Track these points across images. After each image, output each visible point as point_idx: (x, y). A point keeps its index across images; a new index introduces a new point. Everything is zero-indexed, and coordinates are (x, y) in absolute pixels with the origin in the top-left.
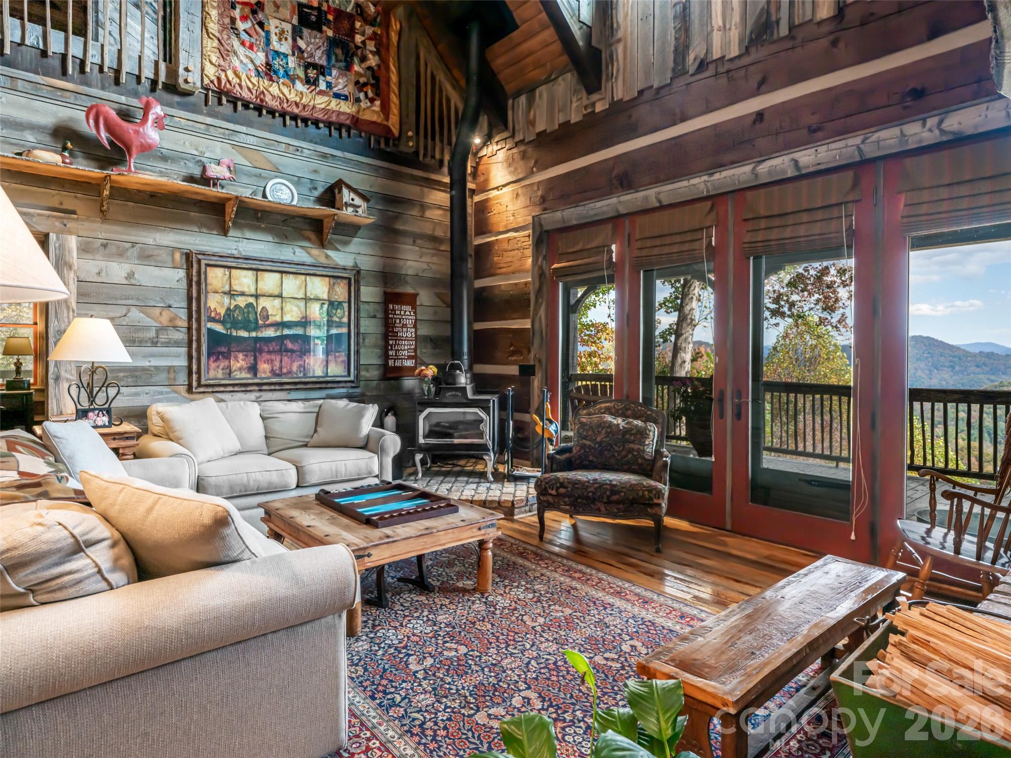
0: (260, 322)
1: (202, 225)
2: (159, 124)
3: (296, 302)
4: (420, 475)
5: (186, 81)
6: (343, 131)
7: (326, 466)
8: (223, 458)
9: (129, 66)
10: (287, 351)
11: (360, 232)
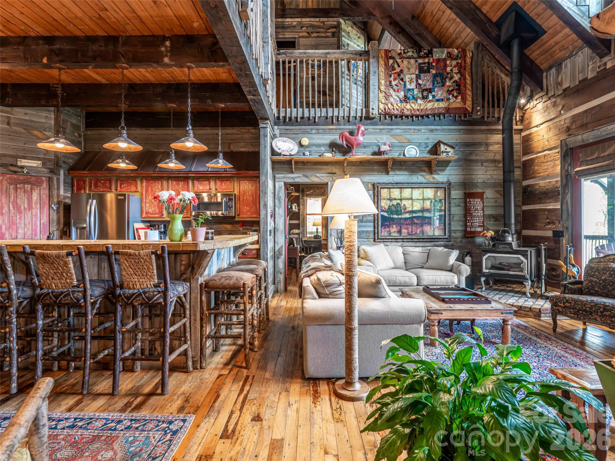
0: (403, 211)
1: (379, 171)
2: (363, 134)
3: (419, 201)
4: (484, 289)
5: (373, 114)
6: (441, 116)
7: (430, 277)
8: (387, 269)
9: (353, 114)
10: (414, 223)
11: (451, 164)
